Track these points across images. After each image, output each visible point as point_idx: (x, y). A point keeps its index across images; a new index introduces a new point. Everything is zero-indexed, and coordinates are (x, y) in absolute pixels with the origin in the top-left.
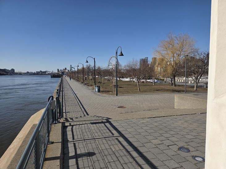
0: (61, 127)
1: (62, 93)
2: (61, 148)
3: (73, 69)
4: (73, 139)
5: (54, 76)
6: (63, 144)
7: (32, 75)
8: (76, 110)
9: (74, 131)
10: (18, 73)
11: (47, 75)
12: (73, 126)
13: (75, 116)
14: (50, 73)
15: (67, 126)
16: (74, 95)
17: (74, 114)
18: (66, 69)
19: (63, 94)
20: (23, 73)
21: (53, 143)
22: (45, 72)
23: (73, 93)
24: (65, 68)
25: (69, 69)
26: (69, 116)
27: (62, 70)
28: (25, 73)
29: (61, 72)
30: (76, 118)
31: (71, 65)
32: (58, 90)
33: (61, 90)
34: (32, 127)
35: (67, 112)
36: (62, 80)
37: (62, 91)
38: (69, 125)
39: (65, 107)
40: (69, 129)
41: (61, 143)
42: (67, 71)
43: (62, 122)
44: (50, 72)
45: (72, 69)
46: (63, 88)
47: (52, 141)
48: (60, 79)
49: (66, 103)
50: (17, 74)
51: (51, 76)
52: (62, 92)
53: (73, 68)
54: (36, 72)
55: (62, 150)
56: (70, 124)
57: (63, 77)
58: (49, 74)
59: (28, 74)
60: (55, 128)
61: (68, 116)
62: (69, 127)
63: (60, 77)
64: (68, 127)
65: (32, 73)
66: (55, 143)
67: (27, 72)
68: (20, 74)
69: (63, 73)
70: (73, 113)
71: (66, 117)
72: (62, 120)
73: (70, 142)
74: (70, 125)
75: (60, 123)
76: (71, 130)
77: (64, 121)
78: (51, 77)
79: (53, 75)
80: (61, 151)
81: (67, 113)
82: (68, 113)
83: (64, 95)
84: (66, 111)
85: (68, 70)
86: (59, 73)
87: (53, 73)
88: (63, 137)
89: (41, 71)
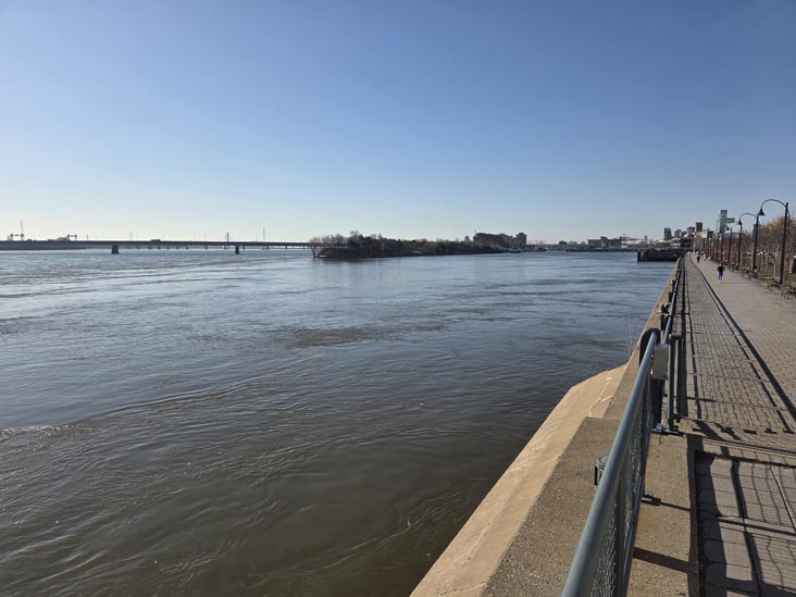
0: (686, 451)
1: (680, 320)
2: (692, 535)
3: (735, 228)
4: (743, 513)
5: (649, 254)
6: (699, 521)
7: (574, 251)
8: (745, 397)
9: (744, 482)
10: (534, 246)
11: (624, 250)
12: (736, 461)
13: (742, 422)
14: (637, 245)
15: (711, 457)
16: (737, 333)
17: (738, 412)
18: (699, 226)
19: (688, 326)
20: (549, 246)
21: (656, 502)
22: (618, 242)
23: (732, 325)
24: (694, 226)
25: (715, 228)
26: (711, 416)
27: (685, 233)
28: (555, 246)
29: (677, 242)
30: (746, 431)
31: (724, 212)
32: (665, 309)
33: (679, 309)
34: (581, 426)
35: (705, 400)
36: (681, 273)
37: (683, 314)
38: (719, 452)
39: (695, 378)
40: (720, 468)
41: (688, 514)
42: (704, 235)
43: (689, 435)
44: (637, 242)
45: (729, 225)
46: (684, 303)
47: (655, 496)
48: (674, 266)
49: (697, 361)
50: (531, 248)
51: (639, 254)
52: (683, 318)
53: (732, 220)
54: (587, 243)
55: (696, 543)
56: (724, 450)
57: (687, 258)
58: (630, 249)
59: (564, 248)
60: (661, 448)
61: (707, 416)
62: (720, 461)
63: (674, 260)
64: (716, 461)
65: (575, 244)
66: (663, 504)
67: (562, 243)
68: (541, 249)
69: (686, 244)
70: (730, 411)
71: (699, 415)
72: (686, 426)
73: (727, 522)
74: (725, 455)
75: (681, 434)
76: (730, 475)
77: (694, 430)
78: (639, 260)
79: (648, 252)
80: (692, 542)
81: (702, 403)
82: (709, 404)
83: (688, 330)
84: (701, 396)
85: (710, 233)
86: (668, 244)
87: (647, 246)
88: (698, 495)
89: (604, 239)
